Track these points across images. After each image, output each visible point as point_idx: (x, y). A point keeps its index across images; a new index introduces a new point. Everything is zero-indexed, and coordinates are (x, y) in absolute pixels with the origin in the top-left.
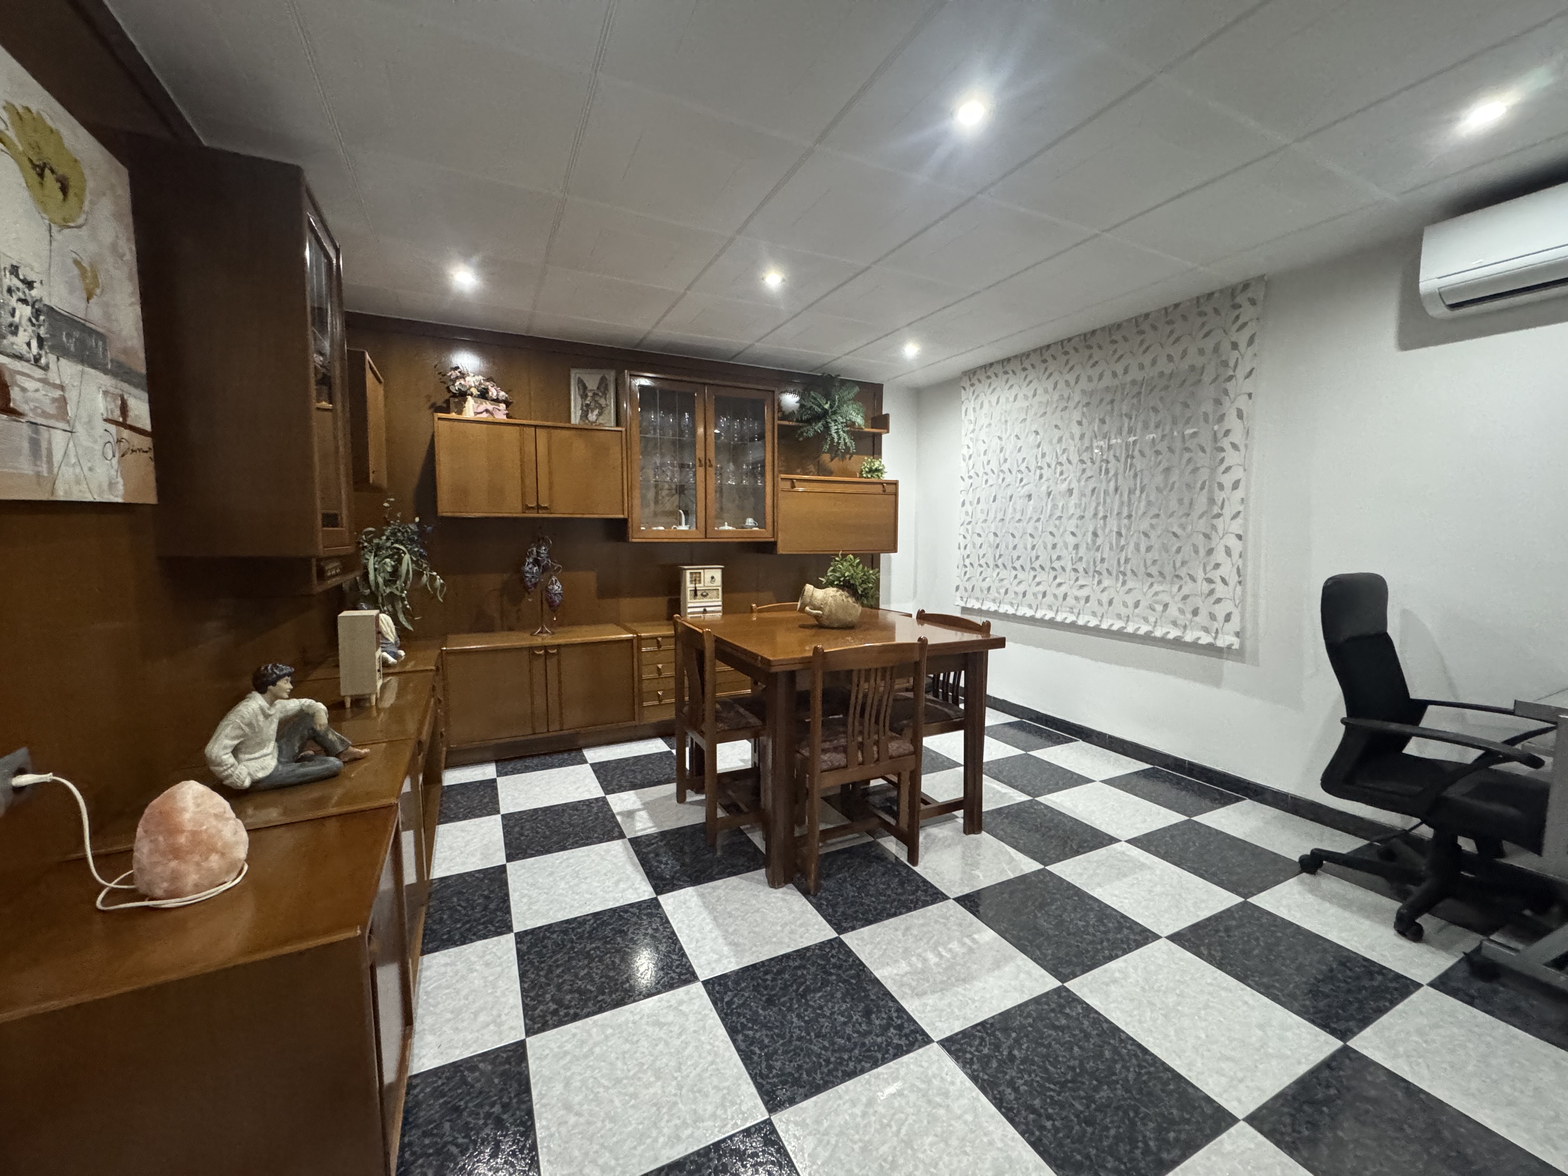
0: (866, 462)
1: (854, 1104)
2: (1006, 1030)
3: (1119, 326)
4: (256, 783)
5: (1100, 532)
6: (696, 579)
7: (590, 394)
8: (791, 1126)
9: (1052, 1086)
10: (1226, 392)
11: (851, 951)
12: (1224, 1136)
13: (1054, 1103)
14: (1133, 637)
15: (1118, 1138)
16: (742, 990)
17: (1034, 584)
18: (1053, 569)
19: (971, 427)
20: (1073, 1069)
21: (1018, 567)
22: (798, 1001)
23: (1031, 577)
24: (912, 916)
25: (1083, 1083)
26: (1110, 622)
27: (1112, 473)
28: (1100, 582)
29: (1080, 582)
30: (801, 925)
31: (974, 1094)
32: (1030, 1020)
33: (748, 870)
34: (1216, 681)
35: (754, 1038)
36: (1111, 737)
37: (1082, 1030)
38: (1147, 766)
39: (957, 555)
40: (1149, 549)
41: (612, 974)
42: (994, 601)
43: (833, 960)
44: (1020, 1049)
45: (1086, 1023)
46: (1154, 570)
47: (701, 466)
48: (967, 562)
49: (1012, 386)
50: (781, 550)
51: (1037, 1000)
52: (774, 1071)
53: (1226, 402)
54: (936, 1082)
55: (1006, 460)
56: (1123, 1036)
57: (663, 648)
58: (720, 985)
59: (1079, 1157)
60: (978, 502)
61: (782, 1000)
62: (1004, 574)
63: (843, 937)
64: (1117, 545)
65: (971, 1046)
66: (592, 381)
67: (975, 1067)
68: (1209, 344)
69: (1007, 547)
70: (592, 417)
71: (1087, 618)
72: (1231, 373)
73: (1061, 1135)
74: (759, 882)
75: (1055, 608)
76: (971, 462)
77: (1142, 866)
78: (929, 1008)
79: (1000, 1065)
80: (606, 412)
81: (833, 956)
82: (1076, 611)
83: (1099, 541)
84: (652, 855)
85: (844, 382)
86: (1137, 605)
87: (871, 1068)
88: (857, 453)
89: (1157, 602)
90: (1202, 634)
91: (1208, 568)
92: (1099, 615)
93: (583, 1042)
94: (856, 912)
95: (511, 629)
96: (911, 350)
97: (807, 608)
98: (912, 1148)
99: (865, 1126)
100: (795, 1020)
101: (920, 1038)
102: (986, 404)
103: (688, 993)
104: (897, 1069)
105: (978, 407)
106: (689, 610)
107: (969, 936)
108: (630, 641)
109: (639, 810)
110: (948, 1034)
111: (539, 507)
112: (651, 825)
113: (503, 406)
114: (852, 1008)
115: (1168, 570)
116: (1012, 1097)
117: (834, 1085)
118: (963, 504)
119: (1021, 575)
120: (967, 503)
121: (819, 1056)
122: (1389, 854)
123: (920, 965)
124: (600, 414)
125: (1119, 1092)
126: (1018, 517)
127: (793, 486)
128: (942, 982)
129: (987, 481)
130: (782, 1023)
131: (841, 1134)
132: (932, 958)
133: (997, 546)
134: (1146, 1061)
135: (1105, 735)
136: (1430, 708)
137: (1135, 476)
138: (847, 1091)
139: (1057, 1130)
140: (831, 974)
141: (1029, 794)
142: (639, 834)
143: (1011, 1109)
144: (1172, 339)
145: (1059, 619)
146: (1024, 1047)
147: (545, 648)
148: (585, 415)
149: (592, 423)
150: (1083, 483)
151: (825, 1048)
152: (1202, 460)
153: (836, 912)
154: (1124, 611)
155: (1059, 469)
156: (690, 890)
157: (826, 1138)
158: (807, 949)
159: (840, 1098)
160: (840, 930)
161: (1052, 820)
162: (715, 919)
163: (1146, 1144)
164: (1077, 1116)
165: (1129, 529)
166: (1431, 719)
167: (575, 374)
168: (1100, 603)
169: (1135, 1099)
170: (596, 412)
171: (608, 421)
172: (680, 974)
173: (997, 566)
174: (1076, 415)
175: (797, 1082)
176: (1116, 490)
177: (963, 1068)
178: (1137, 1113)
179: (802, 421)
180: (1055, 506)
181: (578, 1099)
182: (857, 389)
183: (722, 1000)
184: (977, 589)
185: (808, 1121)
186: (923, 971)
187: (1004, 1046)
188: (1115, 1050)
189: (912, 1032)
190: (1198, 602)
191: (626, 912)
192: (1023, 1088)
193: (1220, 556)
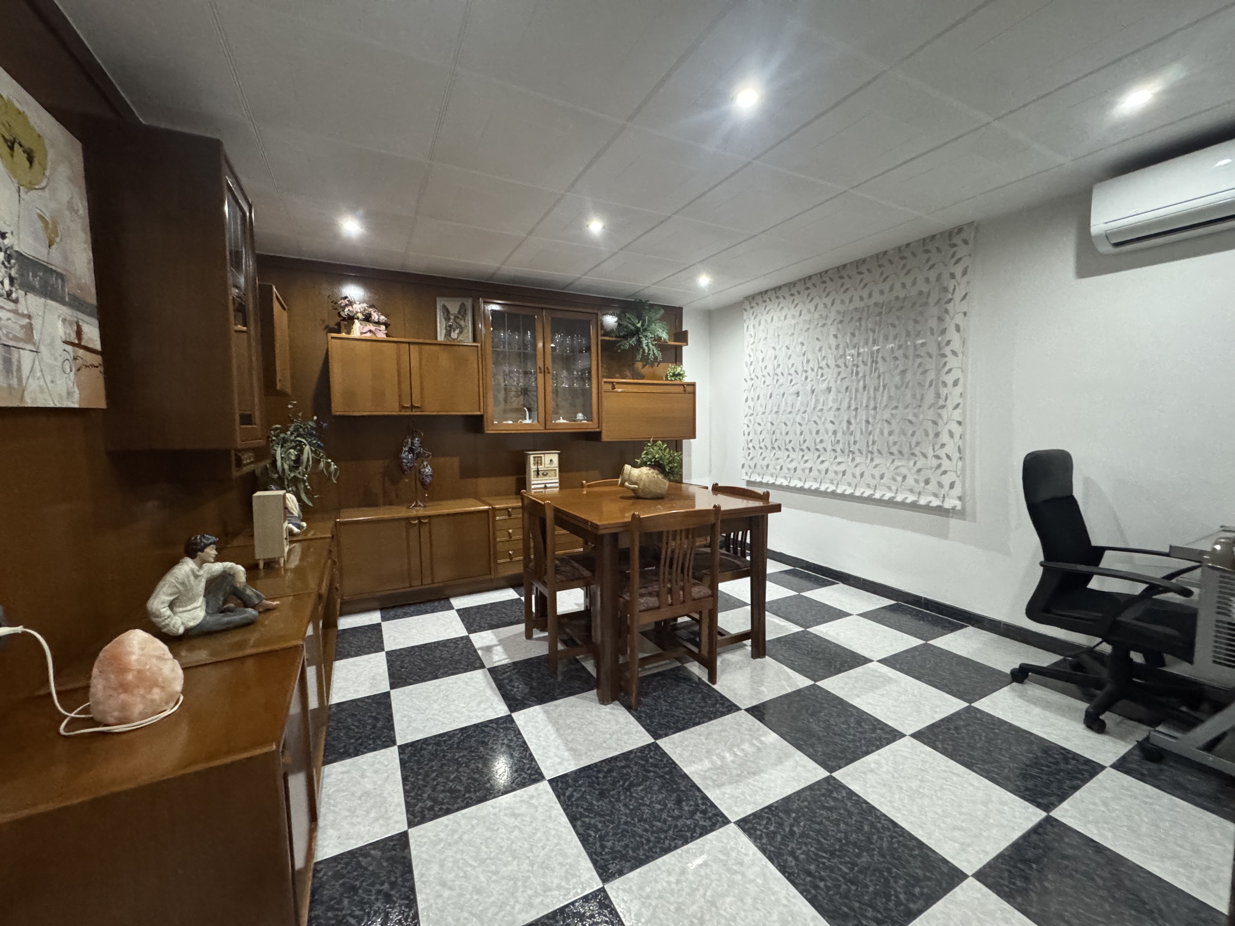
0: (671, 368)
1: (669, 873)
2: (787, 812)
3: (864, 261)
4: (188, 630)
5: (853, 421)
6: (538, 462)
7: (452, 317)
8: (621, 892)
9: (824, 855)
10: (947, 311)
11: (665, 753)
12: (957, 889)
13: (826, 868)
14: (880, 502)
15: (876, 893)
16: (580, 786)
17: (803, 461)
18: (817, 450)
19: (752, 340)
20: (840, 840)
21: (790, 449)
22: (625, 793)
23: (800, 457)
24: (712, 724)
25: (848, 851)
26: (862, 490)
27: (861, 374)
28: (853, 459)
29: (838, 460)
30: (626, 734)
31: (763, 863)
32: (806, 803)
33: (584, 691)
34: (943, 534)
35: (590, 824)
36: (864, 580)
37: (846, 810)
38: (892, 602)
39: (743, 439)
40: (890, 433)
41: (476, 776)
42: (772, 475)
43: (651, 760)
44: (798, 826)
45: (849, 804)
46: (894, 450)
47: (540, 372)
48: (750, 445)
49: (782, 308)
50: (605, 438)
51: (810, 788)
52: (606, 850)
53: (947, 318)
54: (734, 854)
55: (779, 365)
56: (878, 814)
57: (513, 516)
58: (562, 782)
59: (845, 909)
60: (758, 398)
61: (612, 793)
62: (779, 454)
63: (658, 742)
64: (867, 430)
65: (760, 825)
66: (454, 307)
67: (764, 841)
68: (933, 275)
69: (781, 434)
70: (454, 335)
71: (844, 487)
72: (950, 296)
73: (831, 893)
74: (591, 700)
75: (819, 480)
76: (752, 368)
77: (890, 680)
78: (727, 796)
79: (782, 839)
80: (465, 331)
81: (651, 757)
82: (835, 482)
83: (852, 428)
84: (506, 681)
85: (652, 306)
86: (882, 477)
87: (683, 845)
88: (663, 361)
89: (898, 474)
90: (932, 498)
91: (937, 447)
92: (853, 485)
93: (454, 831)
94: (668, 722)
95: (391, 504)
96: (704, 281)
97: (626, 484)
98: (716, 907)
99: (679, 890)
100: (622, 808)
101: (720, 819)
102: (763, 322)
103: (537, 789)
104: (703, 845)
105: (757, 325)
106: (533, 487)
107: (757, 739)
108: (486, 511)
109: (495, 645)
110: (743, 816)
111: (412, 407)
112: (505, 657)
113: (383, 327)
114: (666, 798)
115: (906, 450)
116: (793, 863)
117: (653, 859)
118: (747, 400)
119: (793, 455)
120: (750, 399)
121: (641, 836)
122: (1078, 667)
123: (719, 762)
124: (461, 333)
125: (875, 858)
126: (789, 409)
127: (614, 388)
128: (738, 775)
129: (764, 382)
130: (611, 812)
131: (660, 897)
132: (729, 757)
133: (774, 433)
134: (895, 832)
135: (859, 579)
136: (1107, 553)
137: (879, 377)
138: (664, 863)
139: (828, 888)
140: (650, 771)
141: (802, 626)
142: (496, 665)
143: (792, 874)
144: (905, 271)
145: (822, 488)
146: (802, 824)
147: (419, 518)
148: (448, 334)
149: (454, 340)
150: (839, 382)
151: (646, 830)
152: (930, 364)
153: (652, 722)
154: (873, 482)
155: (820, 371)
156: (537, 708)
157: (649, 901)
158: (631, 752)
159: (659, 869)
160: (656, 736)
161: (819, 646)
162: (557, 730)
163: (898, 897)
164: (844, 877)
165: (875, 418)
166: (1108, 561)
167: (440, 303)
168: (854, 476)
169: (889, 863)
170: (457, 331)
171: (467, 338)
172: (530, 775)
173: (773, 448)
174: (833, 331)
175: (624, 857)
176: (865, 388)
177: (755, 842)
178: (890, 873)
179: (619, 337)
180: (817, 401)
181: (451, 876)
182: (662, 312)
183: (564, 794)
184: (758, 466)
185: (634, 888)
186: (722, 767)
187: (786, 824)
188: (872, 825)
189: (715, 815)
190: (928, 473)
191: (487, 726)
192: (802, 856)
193: (945, 437)
